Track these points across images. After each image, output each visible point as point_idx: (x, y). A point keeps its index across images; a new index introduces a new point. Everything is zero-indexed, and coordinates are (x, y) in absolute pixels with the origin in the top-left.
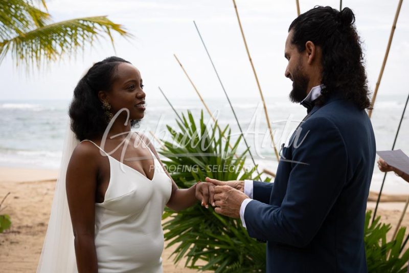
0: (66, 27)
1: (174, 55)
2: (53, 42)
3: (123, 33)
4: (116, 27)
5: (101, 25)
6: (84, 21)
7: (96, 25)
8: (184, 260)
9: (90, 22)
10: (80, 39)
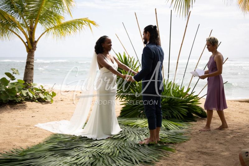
0: (72, 22)
1: (116, 34)
2: (67, 28)
3: (94, 24)
4: (92, 22)
5: (85, 21)
6: (79, 20)
7: (83, 22)
8: (119, 98)
9: (81, 20)
10: (78, 27)
